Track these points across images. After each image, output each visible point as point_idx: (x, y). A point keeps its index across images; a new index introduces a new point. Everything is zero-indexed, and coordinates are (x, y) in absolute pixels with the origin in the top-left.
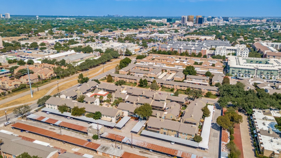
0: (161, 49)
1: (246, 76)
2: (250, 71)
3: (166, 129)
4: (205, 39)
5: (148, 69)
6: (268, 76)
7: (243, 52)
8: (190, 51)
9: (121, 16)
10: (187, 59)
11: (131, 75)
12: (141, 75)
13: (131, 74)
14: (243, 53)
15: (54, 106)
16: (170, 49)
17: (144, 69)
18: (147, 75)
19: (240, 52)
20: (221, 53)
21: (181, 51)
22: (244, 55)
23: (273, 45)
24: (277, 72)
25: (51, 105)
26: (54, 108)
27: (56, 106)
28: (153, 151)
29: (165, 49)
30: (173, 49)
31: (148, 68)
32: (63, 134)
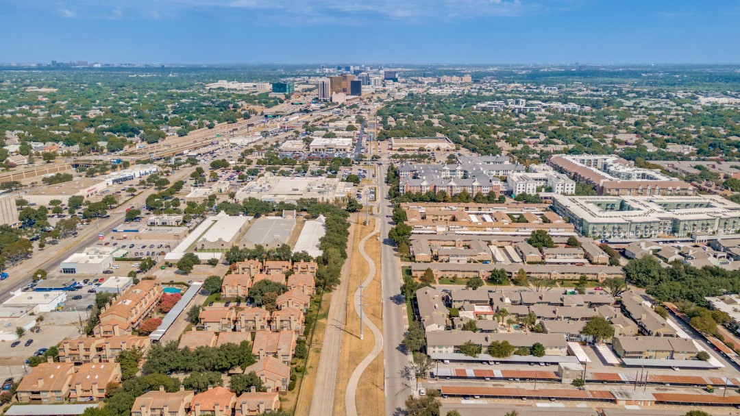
0: (409, 189)
1: (614, 236)
2: (621, 226)
3: (653, 351)
4: (438, 149)
5: (452, 243)
6: (637, 232)
7: (566, 185)
8: (471, 189)
9: (96, 66)
10: (480, 208)
11: (442, 261)
12: (463, 258)
13: (440, 260)
14: (566, 187)
15: (447, 347)
16: (428, 189)
17: (443, 243)
18: (474, 258)
19: (560, 185)
20: (527, 189)
21: (452, 191)
22: (568, 189)
23: (584, 160)
24: (658, 224)
25: (440, 347)
26: (447, 352)
27: (451, 346)
28: (671, 384)
29: (419, 189)
30: (435, 187)
31: (453, 241)
32: (537, 389)
